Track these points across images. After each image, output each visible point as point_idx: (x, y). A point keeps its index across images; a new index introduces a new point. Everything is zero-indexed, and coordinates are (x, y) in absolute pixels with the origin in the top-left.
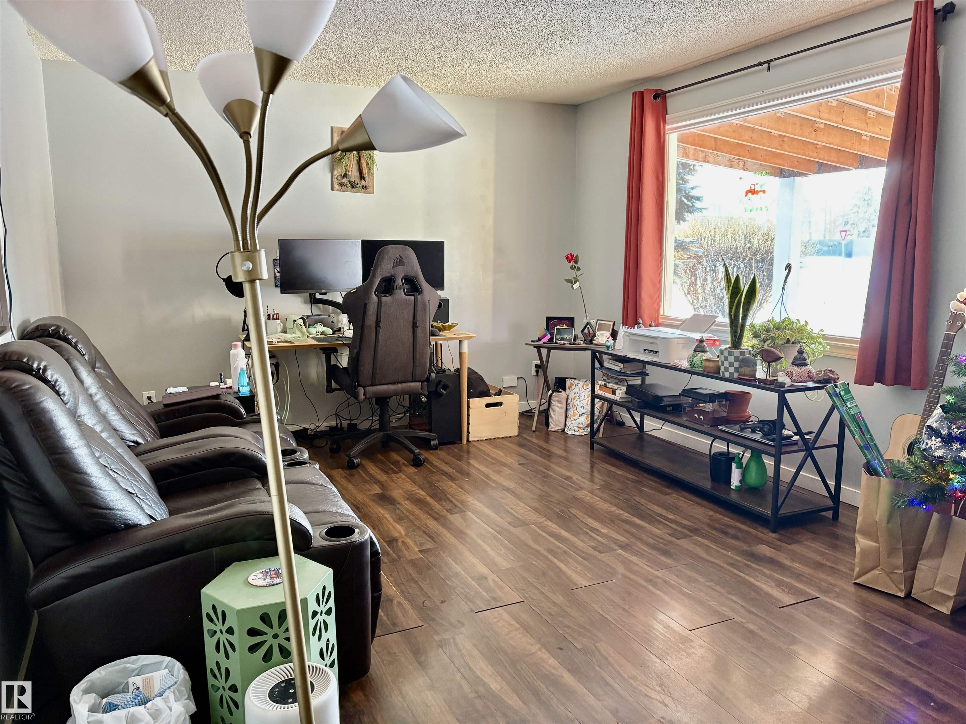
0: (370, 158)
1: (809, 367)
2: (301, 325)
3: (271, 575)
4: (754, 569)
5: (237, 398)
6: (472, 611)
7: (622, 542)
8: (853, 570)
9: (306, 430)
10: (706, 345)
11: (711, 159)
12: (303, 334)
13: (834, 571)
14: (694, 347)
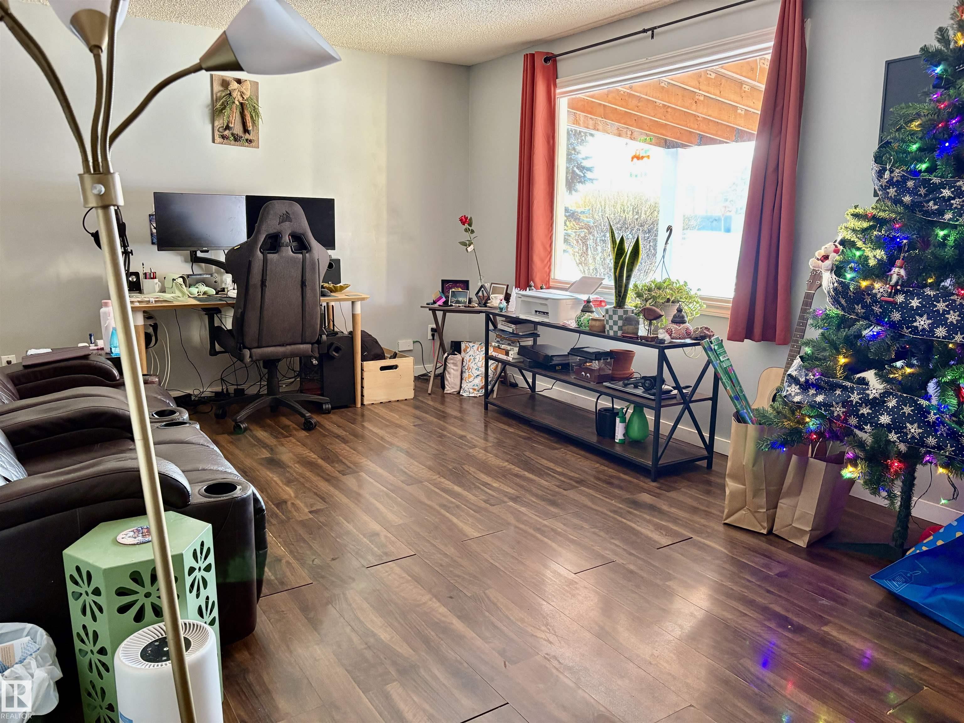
0: (254, 110)
1: (687, 324)
2: (181, 285)
3: (142, 533)
4: (635, 515)
5: (108, 359)
6: (363, 566)
7: (512, 494)
8: (723, 512)
9: (190, 395)
10: (593, 306)
11: (600, 127)
12: (183, 293)
13: (707, 514)
14: (582, 307)
